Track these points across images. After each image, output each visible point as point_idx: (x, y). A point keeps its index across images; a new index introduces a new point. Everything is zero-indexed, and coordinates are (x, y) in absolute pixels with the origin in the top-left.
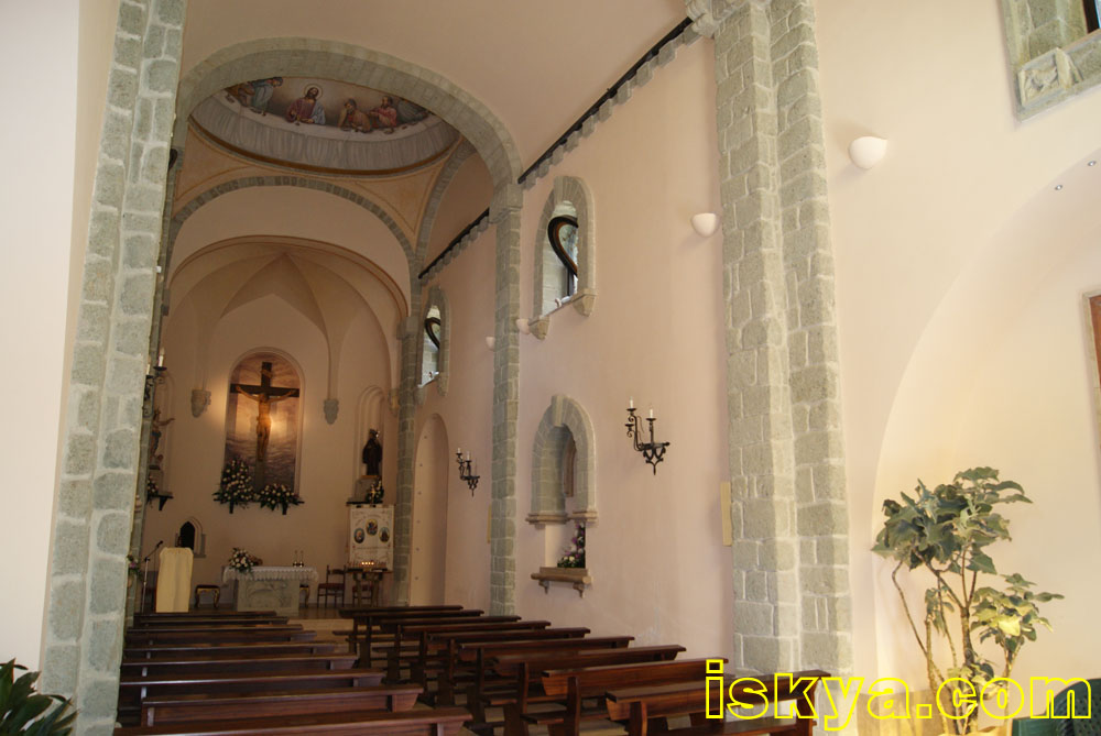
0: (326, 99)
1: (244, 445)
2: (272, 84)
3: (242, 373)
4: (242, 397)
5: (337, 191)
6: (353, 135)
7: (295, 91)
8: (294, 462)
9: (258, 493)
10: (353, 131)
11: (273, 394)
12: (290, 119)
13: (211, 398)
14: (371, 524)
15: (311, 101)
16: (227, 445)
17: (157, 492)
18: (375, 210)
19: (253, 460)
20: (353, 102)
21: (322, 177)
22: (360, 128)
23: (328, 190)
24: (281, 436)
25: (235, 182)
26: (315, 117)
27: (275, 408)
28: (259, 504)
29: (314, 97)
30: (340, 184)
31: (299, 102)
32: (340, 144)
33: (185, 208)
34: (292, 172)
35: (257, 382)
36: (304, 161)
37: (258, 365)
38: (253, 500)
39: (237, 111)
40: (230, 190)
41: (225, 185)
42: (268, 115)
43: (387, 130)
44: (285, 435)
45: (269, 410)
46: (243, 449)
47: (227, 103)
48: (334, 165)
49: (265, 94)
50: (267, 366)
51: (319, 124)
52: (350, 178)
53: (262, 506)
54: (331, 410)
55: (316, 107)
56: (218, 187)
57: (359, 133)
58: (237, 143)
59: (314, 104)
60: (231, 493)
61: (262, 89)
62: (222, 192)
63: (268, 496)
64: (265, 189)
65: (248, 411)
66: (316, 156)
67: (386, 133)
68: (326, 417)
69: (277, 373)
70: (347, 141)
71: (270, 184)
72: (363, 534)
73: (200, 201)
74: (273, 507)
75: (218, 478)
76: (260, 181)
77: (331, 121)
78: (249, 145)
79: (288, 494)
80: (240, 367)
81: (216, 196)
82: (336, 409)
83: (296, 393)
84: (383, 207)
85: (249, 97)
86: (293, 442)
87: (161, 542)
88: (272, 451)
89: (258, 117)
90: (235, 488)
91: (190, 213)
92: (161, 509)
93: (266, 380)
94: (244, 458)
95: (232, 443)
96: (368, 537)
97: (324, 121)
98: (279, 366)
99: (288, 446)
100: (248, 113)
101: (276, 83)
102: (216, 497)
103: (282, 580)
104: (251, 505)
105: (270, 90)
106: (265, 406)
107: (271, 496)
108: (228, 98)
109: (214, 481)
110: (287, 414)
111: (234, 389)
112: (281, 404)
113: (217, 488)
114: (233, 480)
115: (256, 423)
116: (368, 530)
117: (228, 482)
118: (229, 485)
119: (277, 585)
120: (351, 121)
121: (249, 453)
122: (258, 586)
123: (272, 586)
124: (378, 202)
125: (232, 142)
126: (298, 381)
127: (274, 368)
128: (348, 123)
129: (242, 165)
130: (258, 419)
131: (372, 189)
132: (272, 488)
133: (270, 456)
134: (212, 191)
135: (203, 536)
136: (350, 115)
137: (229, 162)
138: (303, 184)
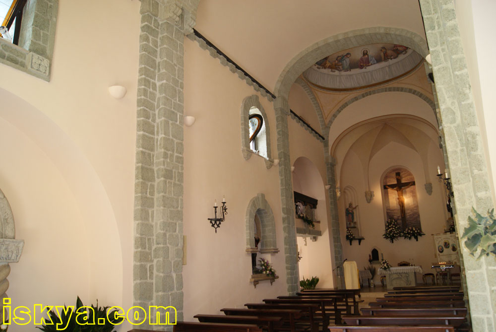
0: (372, 52)
1: (395, 211)
2: (347, 57)
3: (388, 180)
4: (390, 190)
5: (390, 90)
6: (391, 62)
7: (358, 55)
8: (419, 216)
9: (403, 233)
10: (390, 60)
11: (403, 186)
12: (361, 67)
13: (374, 194)
14: (446, 243)
15: (366, 56)
16: (387, 213)
17: (354, 237)
18: (410, 91)
19: (400, 218)
20: (384, 48)
21: (382, 86)
22: (392, 57)
23: (386, 91)
24: (410, 205)
25: (346, 103)
26: (371, 62)
27: (406, 193)
28: (404, 238)
29: (367, 54)
30: (391, 86)
31: (361, 59)
32: (387, 68)
33: (330, 121)
34: (368, 90)
35: (395, 182)
36: (374, 82)
37: (394, 175)
38: (400, 236)
39: (338, 74)
40: (345, 107)
41: (342, 106)
42: (352, 70)
43: (404, 53)
44: (413, 203)
45: (402, 193)
46: (395, 213)
47: (333, 73)
48: (387, 78)
49: (346, 62)
50: (398, 174)
51: (374, 64)
52: (394, 81)
53: (405, 238)
54: (429, 188)
55: (370, 57)
56: (340, 108)
57: (393, 60)
58: (342, 87)
59: (368, 57)
60: (389, 234)
61: (345, 61)
62: (342, 109)
63: (407, 233)
64: (359, 101)
65: (394, 196)
66: (379, 78)
67: (404, 54)
68: (427, 192)
69: (403, 176)
70: (389, 65)
71: (360, 99)
72: (442, 248)
73: (335, 116)
74: (410, 238)
75: (384, 228)
76: (356, 99)
77: (379, 60)
78: (348, 86)
79: (416, 231)
80: (386, 177)
81: (340, 111)
82: (431, 188)
83: (413, 183)
84: (414, 88)
85: (341, 67)
86: (417, 207)
87: (346, 259)
88: (408, 212)
89: (348, 73)
90: (391, 232)
91: (332, 123)
92: (360, 244)
93: (399, 180)
94: (395, 217)
95: (389, 211)
96: (445, 250)
97: (375, 61)
98: (403, 173)
99: (415, 208)
100: (343, 73)
101: (348, 56)
102: (384, 236)
103: (407, 273)
104: (399, 238)
105: (348, 60)
106: (400, 192)
107: (409, 233)
108: (332, 71)
109: (382, 229)
110: (411, 194)
111: (385, 188)
112: (408, 190)
113: (384, 233)
114: (390, 228)
115: (398, 200)
116: (444, 245)
117: (388, 229)
118: (388, 231)
119: (403, 275)
120: (387, 56)
121: (397, 215)
122: (395, 276)
123: (401, 276)
124: (411, 87)
125: (341, 88)
126: (414, 178)
127: (401, 174)
128: (386, 57)
129: (347, 95)
130: (398, 199)
131: (405, 82)
132: (409, 229)
133: (408, 214)
134: (338, 110)
135: (382, 254)
136: (385, 54)
137: (341, 96)
138: (374, 92)
